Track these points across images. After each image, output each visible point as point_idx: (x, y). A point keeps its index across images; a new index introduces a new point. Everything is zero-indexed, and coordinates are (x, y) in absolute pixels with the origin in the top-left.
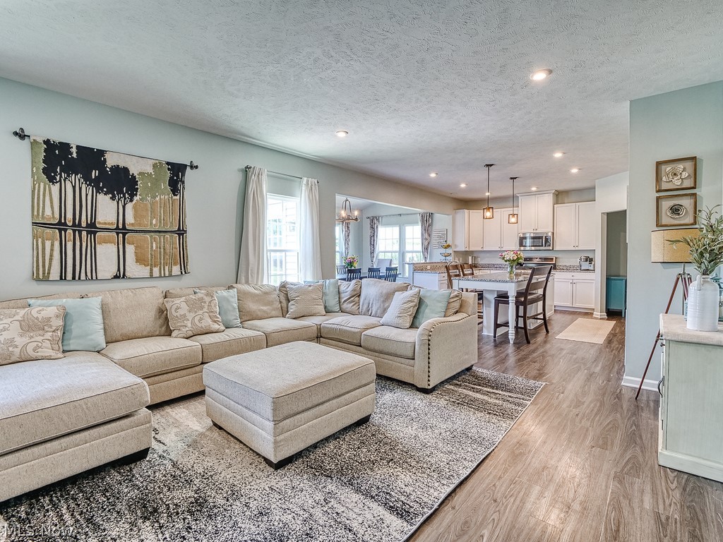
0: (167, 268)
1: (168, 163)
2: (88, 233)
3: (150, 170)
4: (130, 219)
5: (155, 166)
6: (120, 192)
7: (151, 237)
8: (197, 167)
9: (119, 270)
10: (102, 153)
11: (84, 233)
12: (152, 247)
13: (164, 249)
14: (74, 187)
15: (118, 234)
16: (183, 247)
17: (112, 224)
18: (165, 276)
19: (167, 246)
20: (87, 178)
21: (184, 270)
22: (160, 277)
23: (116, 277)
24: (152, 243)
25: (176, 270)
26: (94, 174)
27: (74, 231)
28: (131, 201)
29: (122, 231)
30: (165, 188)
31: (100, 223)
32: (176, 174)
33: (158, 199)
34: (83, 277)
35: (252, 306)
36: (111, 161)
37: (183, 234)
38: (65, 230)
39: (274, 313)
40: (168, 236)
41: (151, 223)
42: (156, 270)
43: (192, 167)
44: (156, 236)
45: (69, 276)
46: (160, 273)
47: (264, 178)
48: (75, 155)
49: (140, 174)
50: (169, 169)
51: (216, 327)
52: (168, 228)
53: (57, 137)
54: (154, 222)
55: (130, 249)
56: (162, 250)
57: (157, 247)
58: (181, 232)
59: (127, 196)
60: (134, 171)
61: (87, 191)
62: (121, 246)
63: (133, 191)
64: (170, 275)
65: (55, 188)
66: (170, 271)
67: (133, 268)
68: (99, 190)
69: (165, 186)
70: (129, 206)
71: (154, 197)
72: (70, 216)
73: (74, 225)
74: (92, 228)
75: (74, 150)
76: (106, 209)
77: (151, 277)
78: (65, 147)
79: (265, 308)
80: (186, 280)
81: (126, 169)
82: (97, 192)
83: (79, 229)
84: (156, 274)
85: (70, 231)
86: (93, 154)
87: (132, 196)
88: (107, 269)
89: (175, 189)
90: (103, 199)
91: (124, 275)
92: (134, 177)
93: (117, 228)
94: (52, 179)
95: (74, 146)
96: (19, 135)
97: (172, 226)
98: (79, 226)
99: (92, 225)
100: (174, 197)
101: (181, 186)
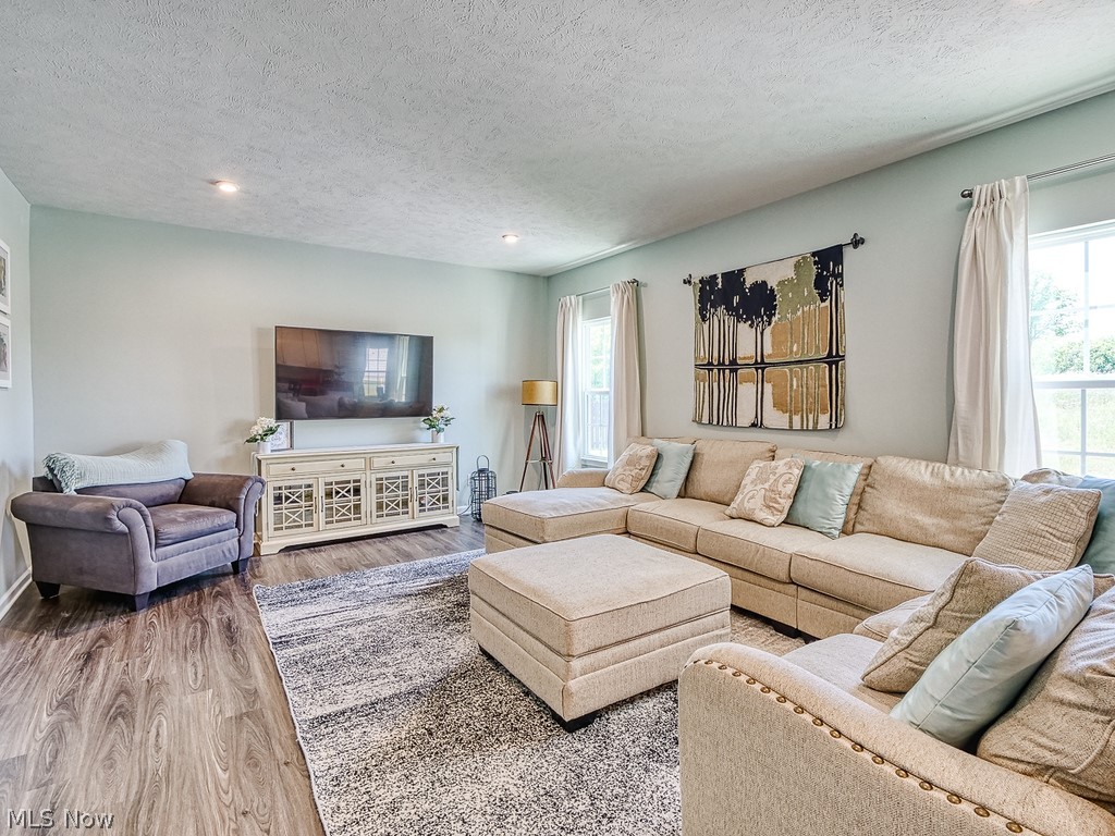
0: (811, 416)
1: (814, 254)
2: (731, 371)
3: (791, 274)
4: (768, 350)
5: (797, 266)
6: (759, 315)
7: (791, 370)
8: (862, 241)
9: (756, 417)
10: (742, 271)
11: (727, 371)
12: (792, 385)
13: (807, 388)
14: (719, 321)
15: (757, 369)
16: (836, 388)
17: (751, 358)
18: (807, 430)
19: (810, 382)
20: (729, 308)
21: (836, 426)
22: (802, 430)
23: (754, 425)
24: (792, 380)
25: (824, 421)
26: (736, 299)
27: (719, 370)
28: (769, 325)
29: (761, 365)
30: (810, 293)
31: (740, 359)
32: (828, 264)
33: (799, 313)
34: (725, 424)
35: (894, 508)
36: (750, 279)
37: (837, 363)
38: (712, 370)
40: (811, 367)
41: (791, 351)
42: (797, 419)
43: (857, 242)
44: (796, 368)
45: (715, 423)
46: (802, 424)
48: (720, 286)
49: (781, 283)
50: (815, 263)
52: (812, 355)
53: (707, 274)
54: (795, 349)
55: (768, 388)
56: (805, 389)
57: (798, 386)
58: (834, 359)
59: (765, 318)
60: (772, 283)
61: (730, 321)
62: (760, 385)
63: (771, 311)
64: (815, 429)
65: (706, 326)
66: (816, 423)
67: (773, 417)
68: (739, 318)
69: (809, 290)
70: (768, 331)
71: (794, 312)
72: (716, 355)
73: (719, 364)
74: (734, 365)
75: (720, 280)
76: (746, 340)
77: (791, 429)
78: (714, 277)
79: (927, 521)
81: (764, 283)
82: (738, 321)
83: (721, 368)
84: (797, 426)
85: (716, 371)
86: (734, 278)
87: (770, 317)
88: (746, 415)
89: (823, 292)
90: (744, 327)
91: (761, 423)
92: (772, 290)
93: (756, 363)
94: (704, 318)
95: (720, 276)
96: (687, 282)
97: (817, 351)
98: (723, 364)
99: (733, 362)
100: (823, 305)
101: (831, 284)
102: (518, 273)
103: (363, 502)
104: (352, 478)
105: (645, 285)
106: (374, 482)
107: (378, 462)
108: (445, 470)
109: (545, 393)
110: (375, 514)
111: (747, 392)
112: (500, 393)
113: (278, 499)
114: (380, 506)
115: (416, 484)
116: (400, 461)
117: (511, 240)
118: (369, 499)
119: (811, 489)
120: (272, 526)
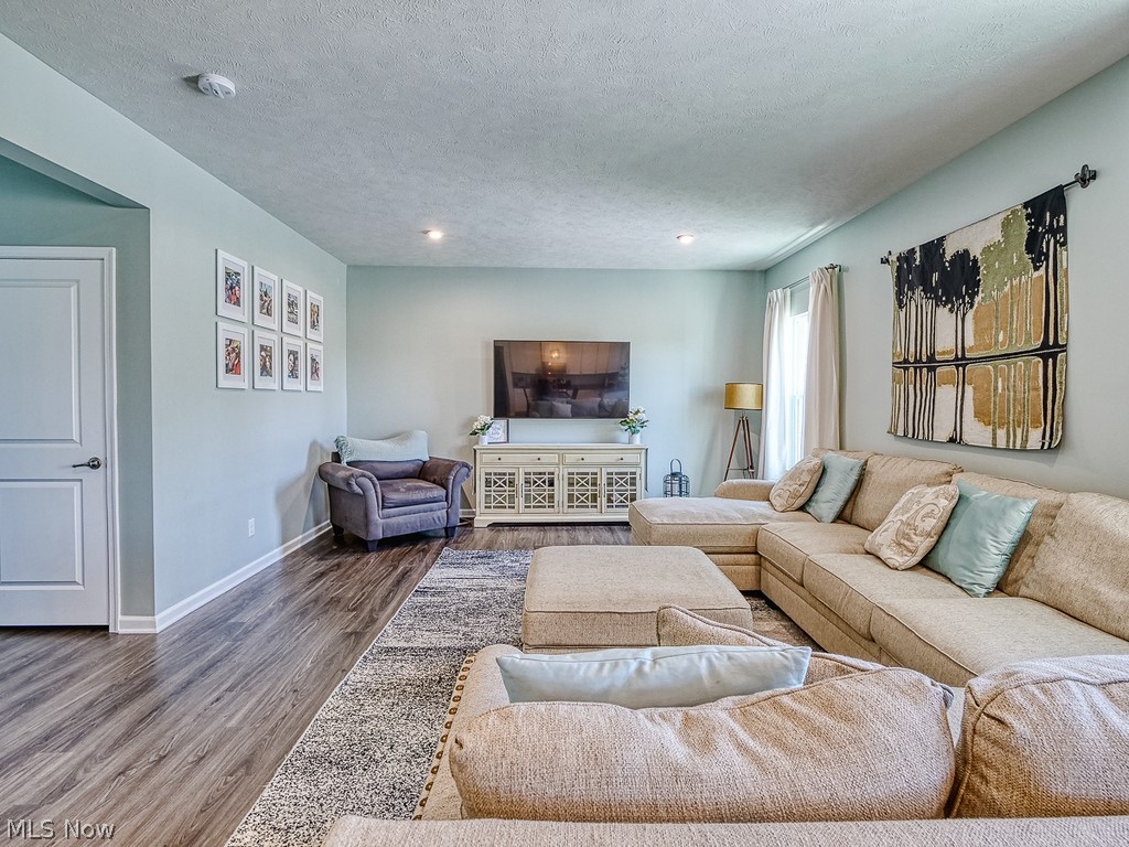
0: (1019, 431)
1: (1026, 205)
2: (929, 370)
3: (998, 236)
4: (970, 341)
5: (1006, 224)
6: (960, 296)
7: (995, 367)
9: (955, 430)
10: (942, 239)
11: (925, 370)
12: (996, 388)
13: (1015, 392)
14: (917, 306)
15: (957, 366)
17: (951, 352)
18: (1014, 450)
19: (1018, 383)
20: (928, 288)
21: (1054, 446)
22: (1007, 449)
23: (952, 440)
24: (996, 380)
25: (1035, 438)
26: (935, 277)
27: (915, 368)
28: (971, 307)
29: (961, 361)
30: (1019, 259)
31: (939, 354)
32: (1045, 215)
33: (1007, 289)
34: (920, 437)
36: (950, 250)
37: (1054, 356)
38: (908, 369)
40: (1020, 362)
41: (997, 342)
42: (1001, 433)
43: (1083, 181)
44: (1001, 364)
45: (910, 435)
46: (1008, 442)
48: (917, 263)
49: (986, 250)
50: (1028, 217)
52: (1022, 347)
53: (904, 248)
54: (1001, 338)
55: (969, 389)
56: (1012, 394)
57: (1003, 389)
58: (1051, 351)
59: (967, 299)
60: (976, 252)
61: (928, 305)
62: (960, 387)
63: (974, 285)
64: (1024, 450)
65: (902, 314)
66: (1025, 440)
67: (976, 432)
68: (938, 302)
69: (1019, 255)
70: (970, 315)
71: (1001, 288)
72: (912, 349)
73: (916, 361)
74: (932, 363)
75: (918, 254)
76: (946, 330)
77: (994, 447)
78: (912, 251)
81: (966, 252)
82: (937, 305)
83: (919, 365)
84: (1001, 443)
85: (912, 370)
86: (933, 249)
87: (972, 296)
88: (943, 431)
89: (1037, 257)
90: (943, 314)
91: (961, 439)
92: (975, 261)
93: (957, 359)
94: (900, 305)
95: (918, 249)
96: (885, 261)
97: (1028, 341)
98: (920, 361)
99: (931, 358)
100: (1036, 274)
101: (1048, 244)
102: (728, 271)
103: (556, 493)
104: (547, 470)
105: (847, 270)
106: (566, 476)
107: (570, 458)
108: (633, 470)
109: (747, 397)
110: (566, 504)
111: (946, 395)
112: (706, 397)
113: (488, 483)
114: (571, 497)
115: (604, 481)
116: (589, 458)
117: (686, 240)
118: (561, 490)
120: (483, 505)
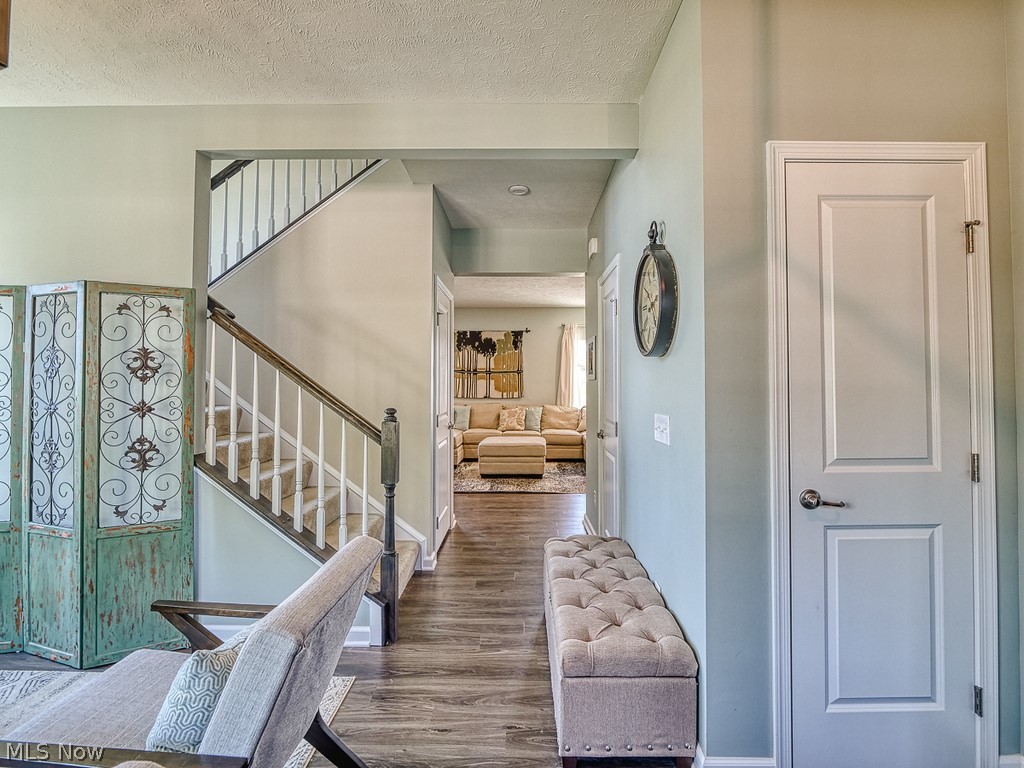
0: (511, 393)
1: (513, 332)
2: (474, 374)
3: (503, 338)
4: (492, 366)
5: (505, 335)
6: (488, 352)
7: (503, 375)
8: (529, 331)
9: (487, 394)
10: (480, 332)
11: (472, 374)
12: (503, 381)
14: (468, 352)
15: (487, 374)
16: (521, 380)
17: (484, 369)
19: (510, 380)
20: (473, 346)
21: (521, 396)
22: (507, 398)
23: (485, 397)
24: (503, 379)
25: (516, 395)
26: (477, 344)
28: (493, 356)
29: (489, 372)
31: (479, 369)
32: (517, 337)
33: (507, 353)
34: (471, 397)
35: (553, 420)
36: (484, 336)
37: (521, 373)
38: (464, 373)
39: (569, 426)
40: (511, 374)
42: (505, 394)
43: (527, 331)
44: (505, 374)
45: (466, 397)
46: (507, 396)
47: (575, 330)
48: (468, 336)
49: (498, 340)
50: (513, 335)
51: (519, 427)
52: (511, 370)
53: (462, 329)
54: (504, 367)
55: (492, 382)
56: (508, 383)
57: (506, 381)
58: (519, 372)
59: (491, 353)
60: (494, 340)
61: (474, 352)
62: (488, 381)
63: (494, 351)
64: (513, 398)
65: (461, 353)
66: (513, 395)
67: (494, 393)
68: (478, 352)
69: (510, 345)
70: (492, 358)
71: (504, 353)
72: (466, 366)
74: (475, 372)
75: (468, 334)
76: (482, 361)
77: (503, 398)
78: (466, 332)
79: (563, 422)
80: (522, 401)
81: (491, 339)
83: (467, 373)
84: (505, 397)
86: (476, 335)
87: (493, 353)
88: (481, 393)
89: (516, 347)
90: (480, 356)
91: (489, 396)
92: (494, 343)
93: (486, 371)
94: (459, 349)
95: (469, 332)
97: (513, 368)
98: (470, 371)
99: (475, 370)
100: (515, 351)
101: (519, 344)
111: (482, 383)
119: (529, 416)
